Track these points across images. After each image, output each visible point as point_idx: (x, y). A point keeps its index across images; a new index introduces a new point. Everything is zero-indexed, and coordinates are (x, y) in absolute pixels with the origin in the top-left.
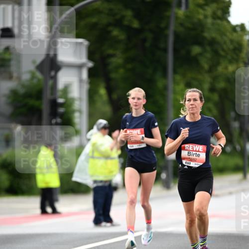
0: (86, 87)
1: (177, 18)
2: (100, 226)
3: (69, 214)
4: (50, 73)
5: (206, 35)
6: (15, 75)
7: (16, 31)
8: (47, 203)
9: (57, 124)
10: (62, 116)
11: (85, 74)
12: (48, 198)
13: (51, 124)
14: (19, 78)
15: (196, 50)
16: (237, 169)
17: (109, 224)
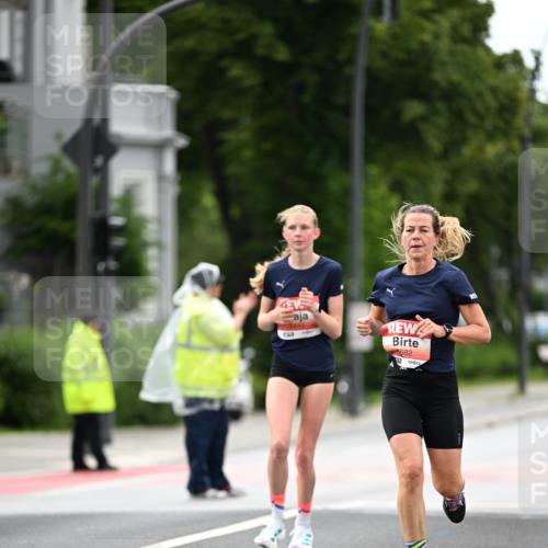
0: (172, 191)
1: (372, 39)
2: (204, 497)
3: (135, 472)
4: (93, 162)
5: (438, 76)
6: (16, 164)
7: (18, 68)
8: (87, 446)
9: (108, 273)
10: (119, 254)
11: (169, 163)
12: (89, 437)
13: (95, 273)
14: (25, 172)
15: (414, 109)
16: (504, 372)
17: (222, 494)
